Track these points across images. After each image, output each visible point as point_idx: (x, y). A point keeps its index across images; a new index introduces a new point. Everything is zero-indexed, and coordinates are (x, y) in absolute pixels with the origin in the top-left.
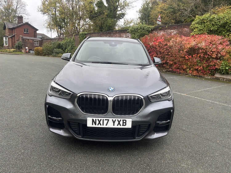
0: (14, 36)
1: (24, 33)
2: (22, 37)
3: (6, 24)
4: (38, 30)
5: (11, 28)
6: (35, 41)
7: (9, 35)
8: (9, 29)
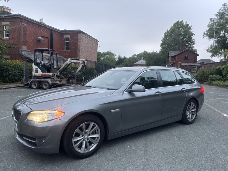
0: (175, 63)
1: (184, 60)
2: (180, 64)
3: (170, 53)
4: (198, 55)
5: (173, 55)
6: (193, 67)
7: (171, 63)
8: (172, 57)
